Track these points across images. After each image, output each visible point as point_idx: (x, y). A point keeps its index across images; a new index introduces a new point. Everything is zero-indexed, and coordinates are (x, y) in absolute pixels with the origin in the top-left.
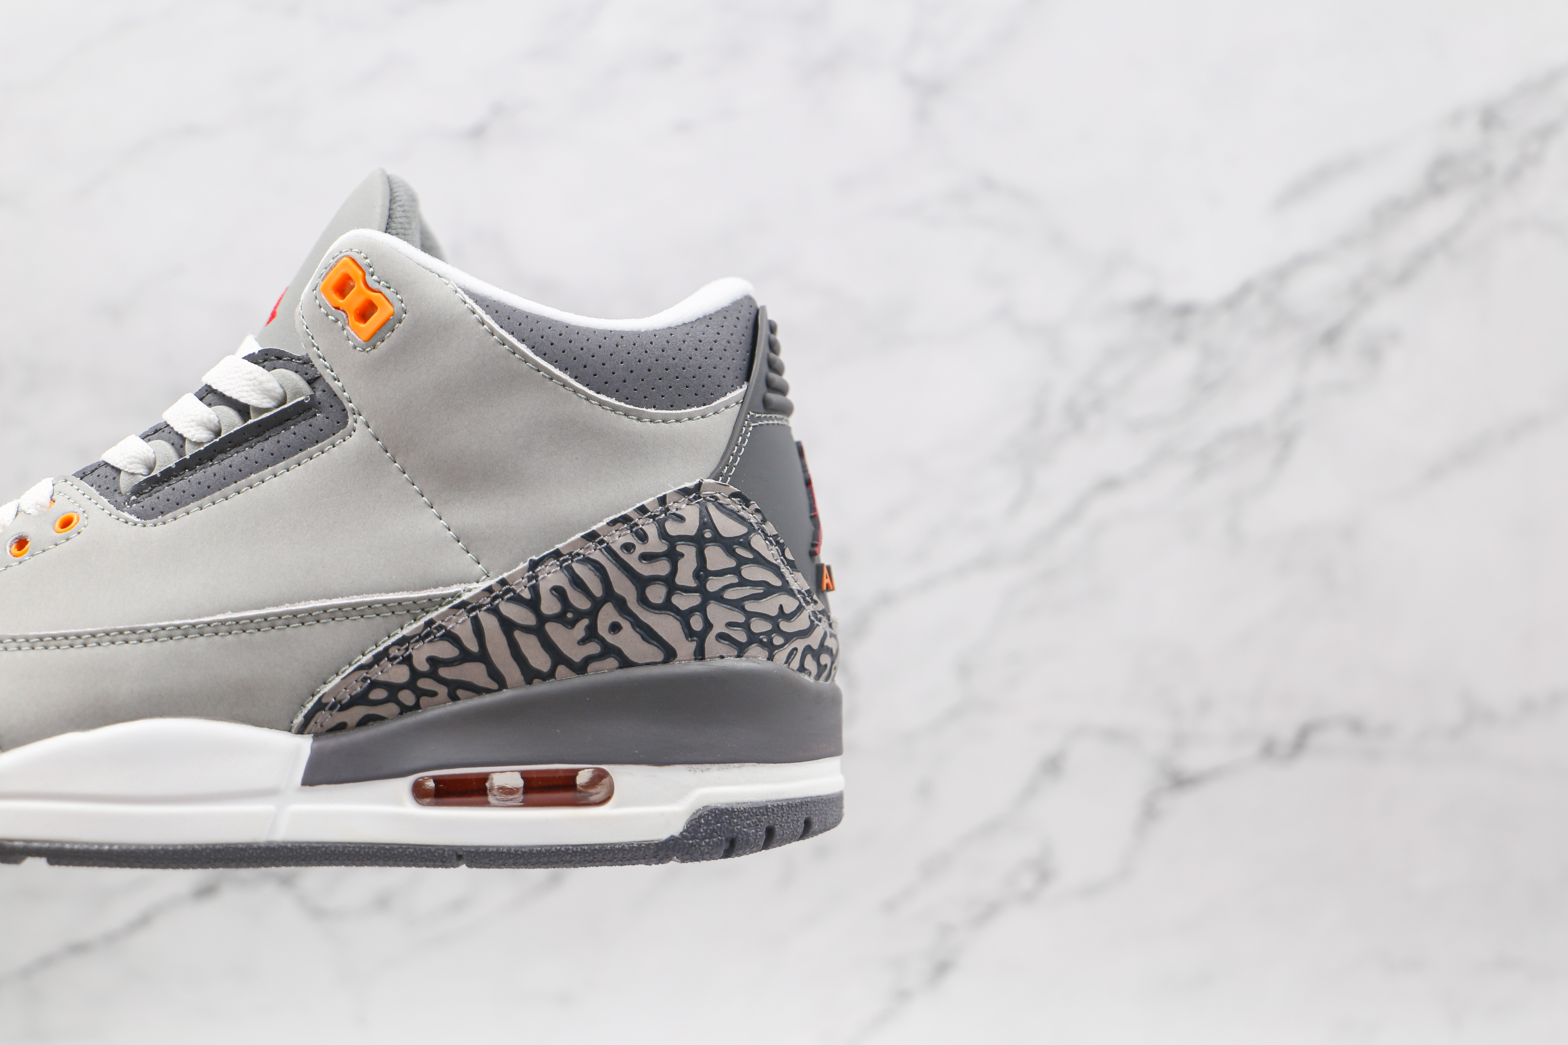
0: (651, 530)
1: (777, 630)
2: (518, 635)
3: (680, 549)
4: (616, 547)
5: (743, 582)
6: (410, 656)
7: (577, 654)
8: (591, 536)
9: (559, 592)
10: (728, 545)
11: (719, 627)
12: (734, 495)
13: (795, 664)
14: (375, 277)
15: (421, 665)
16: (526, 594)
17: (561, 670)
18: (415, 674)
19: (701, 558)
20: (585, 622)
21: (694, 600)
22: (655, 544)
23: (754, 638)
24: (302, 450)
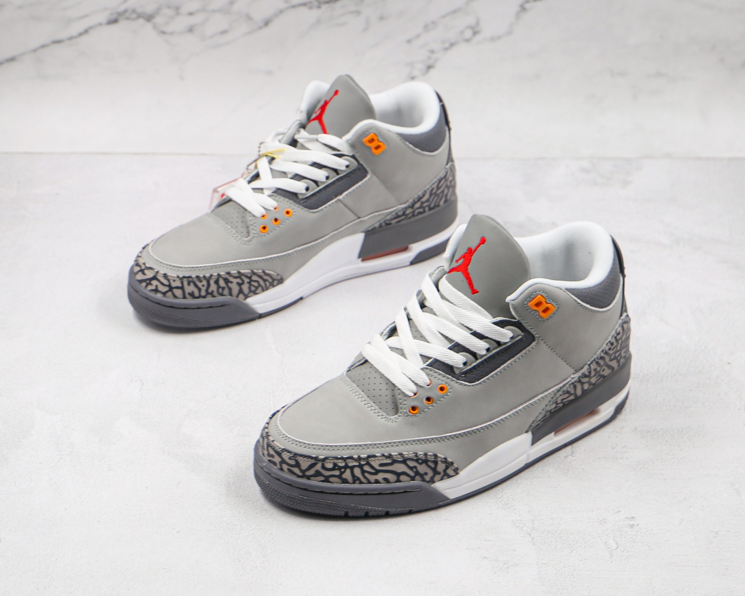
24: (521, 351)
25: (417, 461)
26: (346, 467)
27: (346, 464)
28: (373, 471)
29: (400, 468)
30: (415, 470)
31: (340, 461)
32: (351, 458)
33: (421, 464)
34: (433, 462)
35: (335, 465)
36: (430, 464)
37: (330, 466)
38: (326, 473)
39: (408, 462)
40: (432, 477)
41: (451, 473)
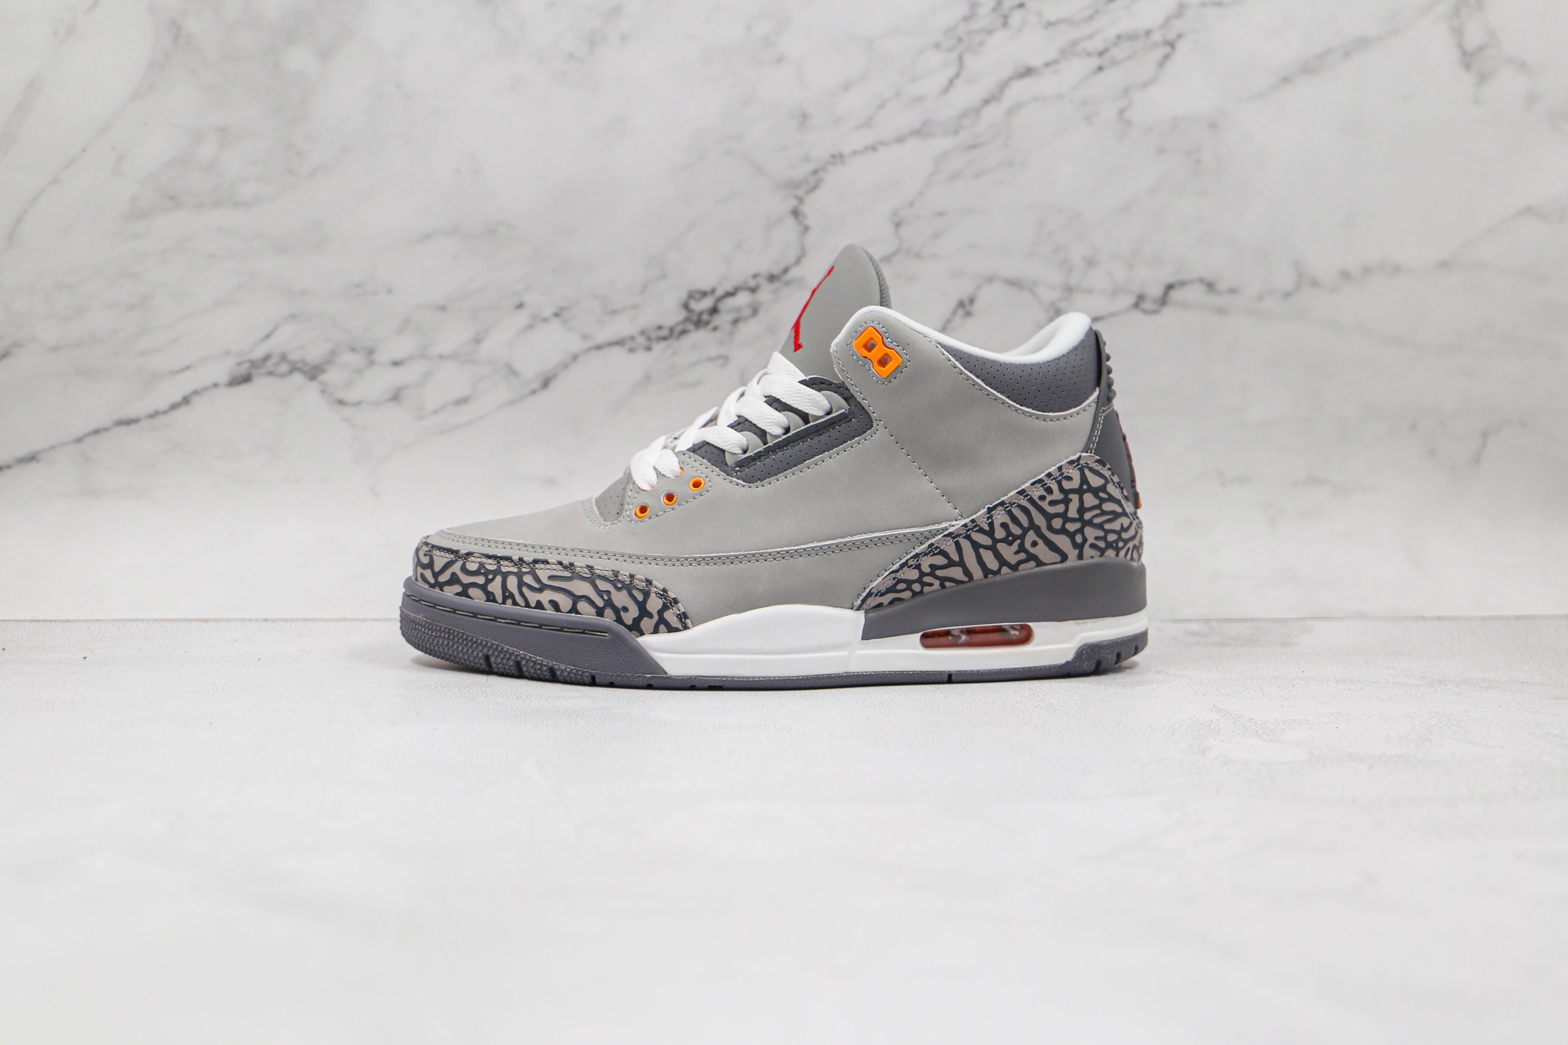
0: (1055, 487)
1: (1120, 539)
2: (981, 550)
3: (1071, 496)
4: (1036, 498)
5: (1104, 513)
6: (920, 564)
7: (1013, 559)
8: (1022, 492)
9: (1004, 525)
10: (1095, 492)
11: (1091, 540)
12: (1097, 461)
13: (1129, 557)
14: (889, 340)
15: (926, 569)
16: (987, 528)
17: (1005, 570)
18: (922, 574)
19: (1081, 501)
20: (1018, 541)
21: (1078, 525)
22: (1057, 495)
23: (1109, 545)
24: (845, 442)
25: (614, 583)
26: (498, 572)
27: (499, 568)
28: (537, 586)
29: (582, 588)
30: (606, 597)
31: (490, 561)
32: (508, 559)
33: (619, 589)
34: (643, 591)
35: (482, 565)
36: (635, 592)
37: (472, 566)
38: (466, 579)
39: (599, 582)
40: (637, 621)
41: (674, 622)
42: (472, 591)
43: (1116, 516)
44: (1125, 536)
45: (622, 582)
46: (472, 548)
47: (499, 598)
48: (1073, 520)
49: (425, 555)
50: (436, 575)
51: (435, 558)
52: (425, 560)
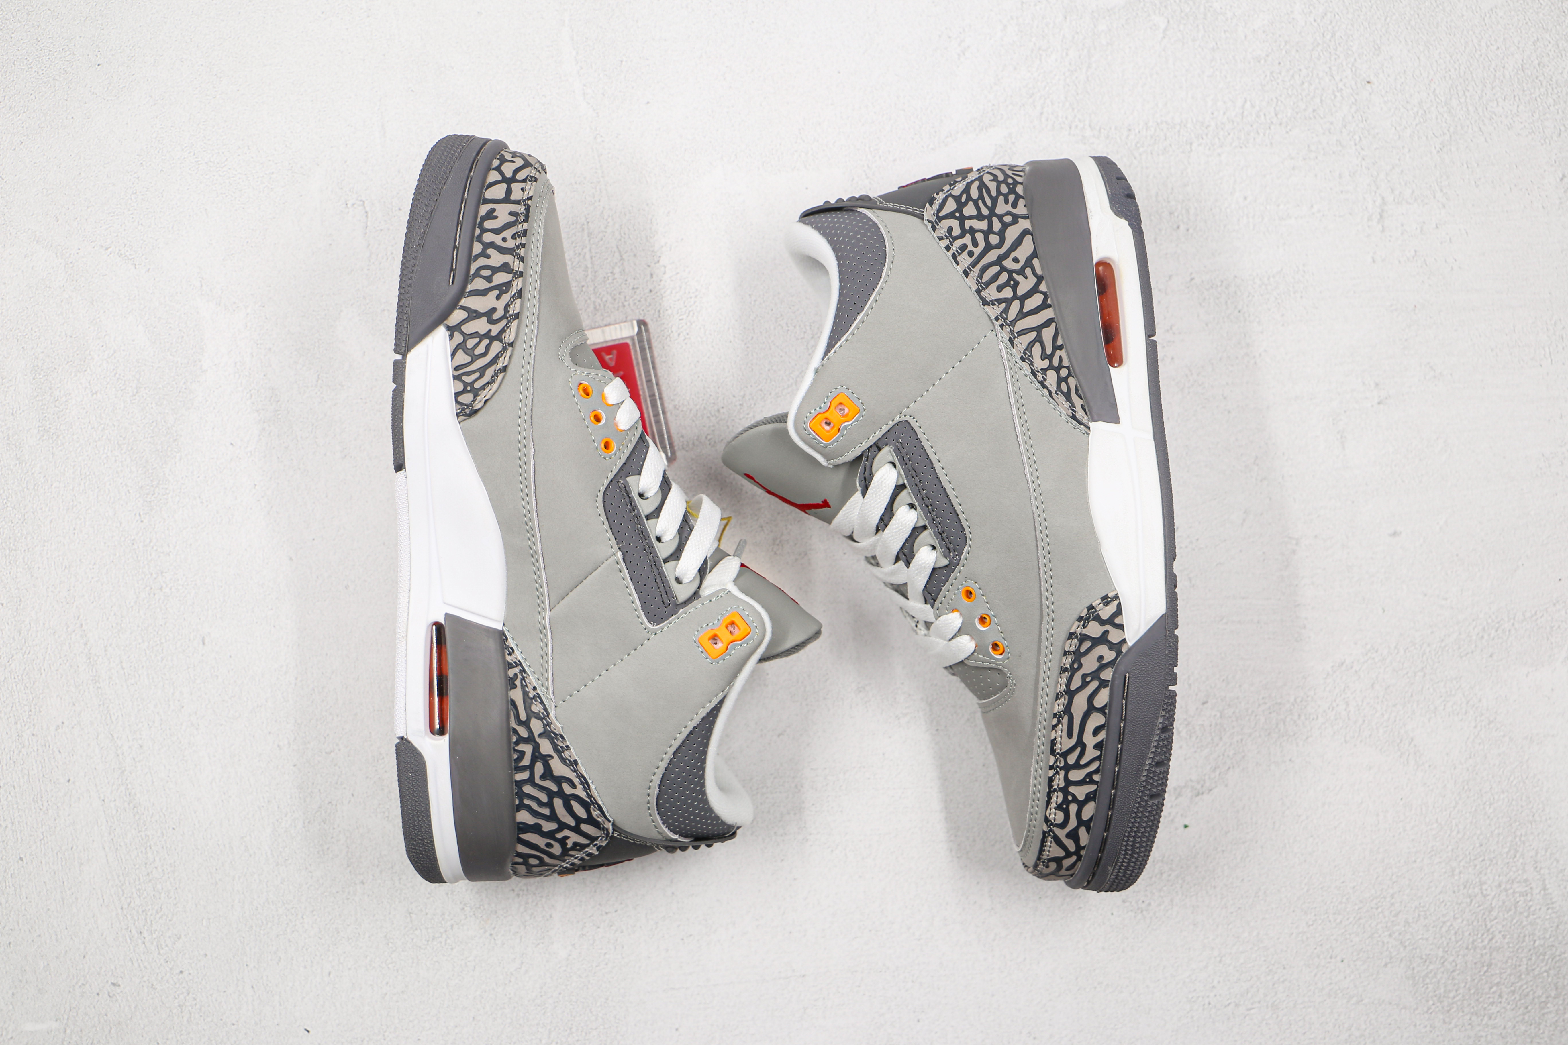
0: (958, 243)
1: (1005, 181)
2: (1025, 310)
3: (967, 228)
4: (970, 260)
5: (981, 197)
6: (1041, 369)
7: (1033, 280)
8: (966, 274)
9: (1000, 289)
10: (961, 206)
11: (1009, 208)
12: (931, 205)
13: (1021, 174)
14: (822, 406)
15: (1046, 364)
16: (1003, 305)
17: (1043, 287)
18: (1051, 367)
19: (971, 218)
20: (1014, 275)
21: (995, 220)
22: (967, 240)
23: (1012, 190)
24: (923, 447)
25: (1074, 671)
26: (1065, 791)
27: (1061, 790)
28: (1079, 749)
29: (1080, 703)
30: (1088, 679)
31: (1054, 799)
32: (1051, 780)
33: (1080, 666)
34: (1081, 642)
35: (1059, 807)
36: (1082, 650)
37: (1060, 817)
38: (1073, 823)
39: (1073, 687)
40: (1112, 646)
41: (1112, 608)
42: (1086, 816)
43: (982, 186)
44: (1001, 178)
45: (1073, 663)
46: (1040, 817)
47: (1093, 787)
48: (990, 225)
49: (1047, 867)
50: (1068, 854)
51: (1052, 855)
52: (1053, 866)
